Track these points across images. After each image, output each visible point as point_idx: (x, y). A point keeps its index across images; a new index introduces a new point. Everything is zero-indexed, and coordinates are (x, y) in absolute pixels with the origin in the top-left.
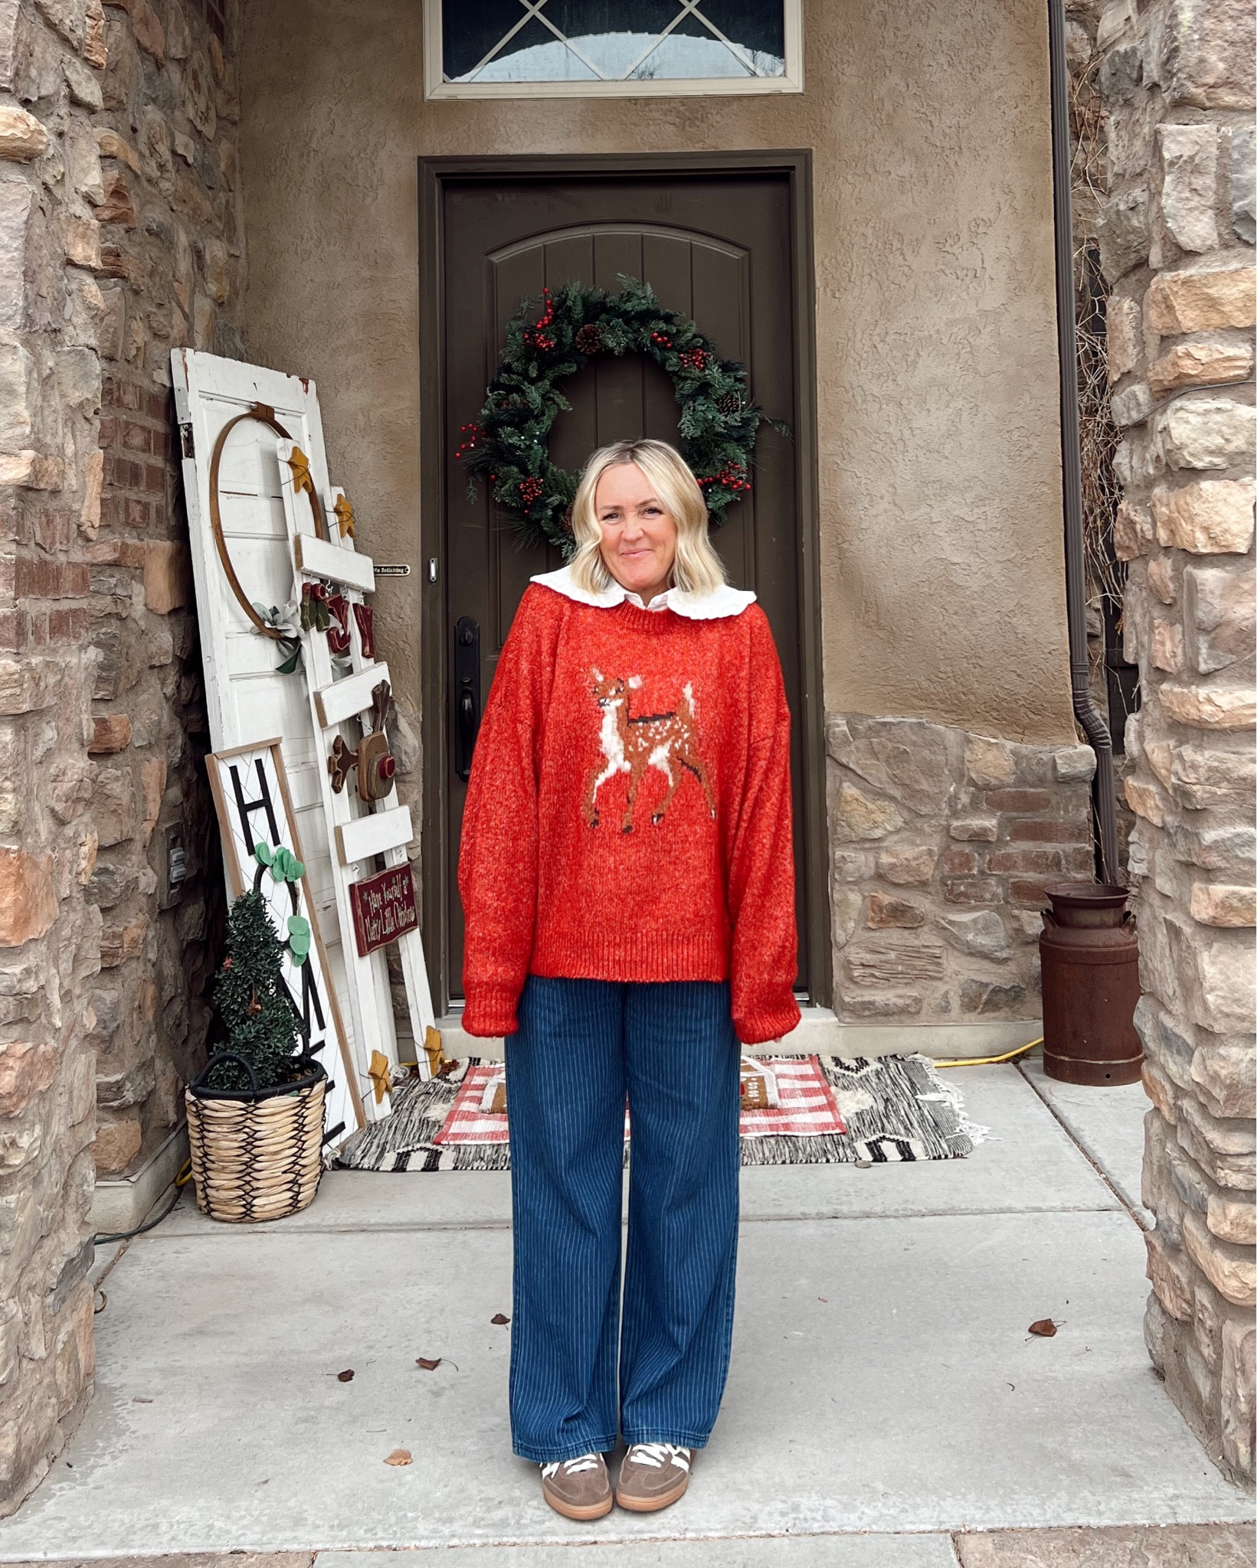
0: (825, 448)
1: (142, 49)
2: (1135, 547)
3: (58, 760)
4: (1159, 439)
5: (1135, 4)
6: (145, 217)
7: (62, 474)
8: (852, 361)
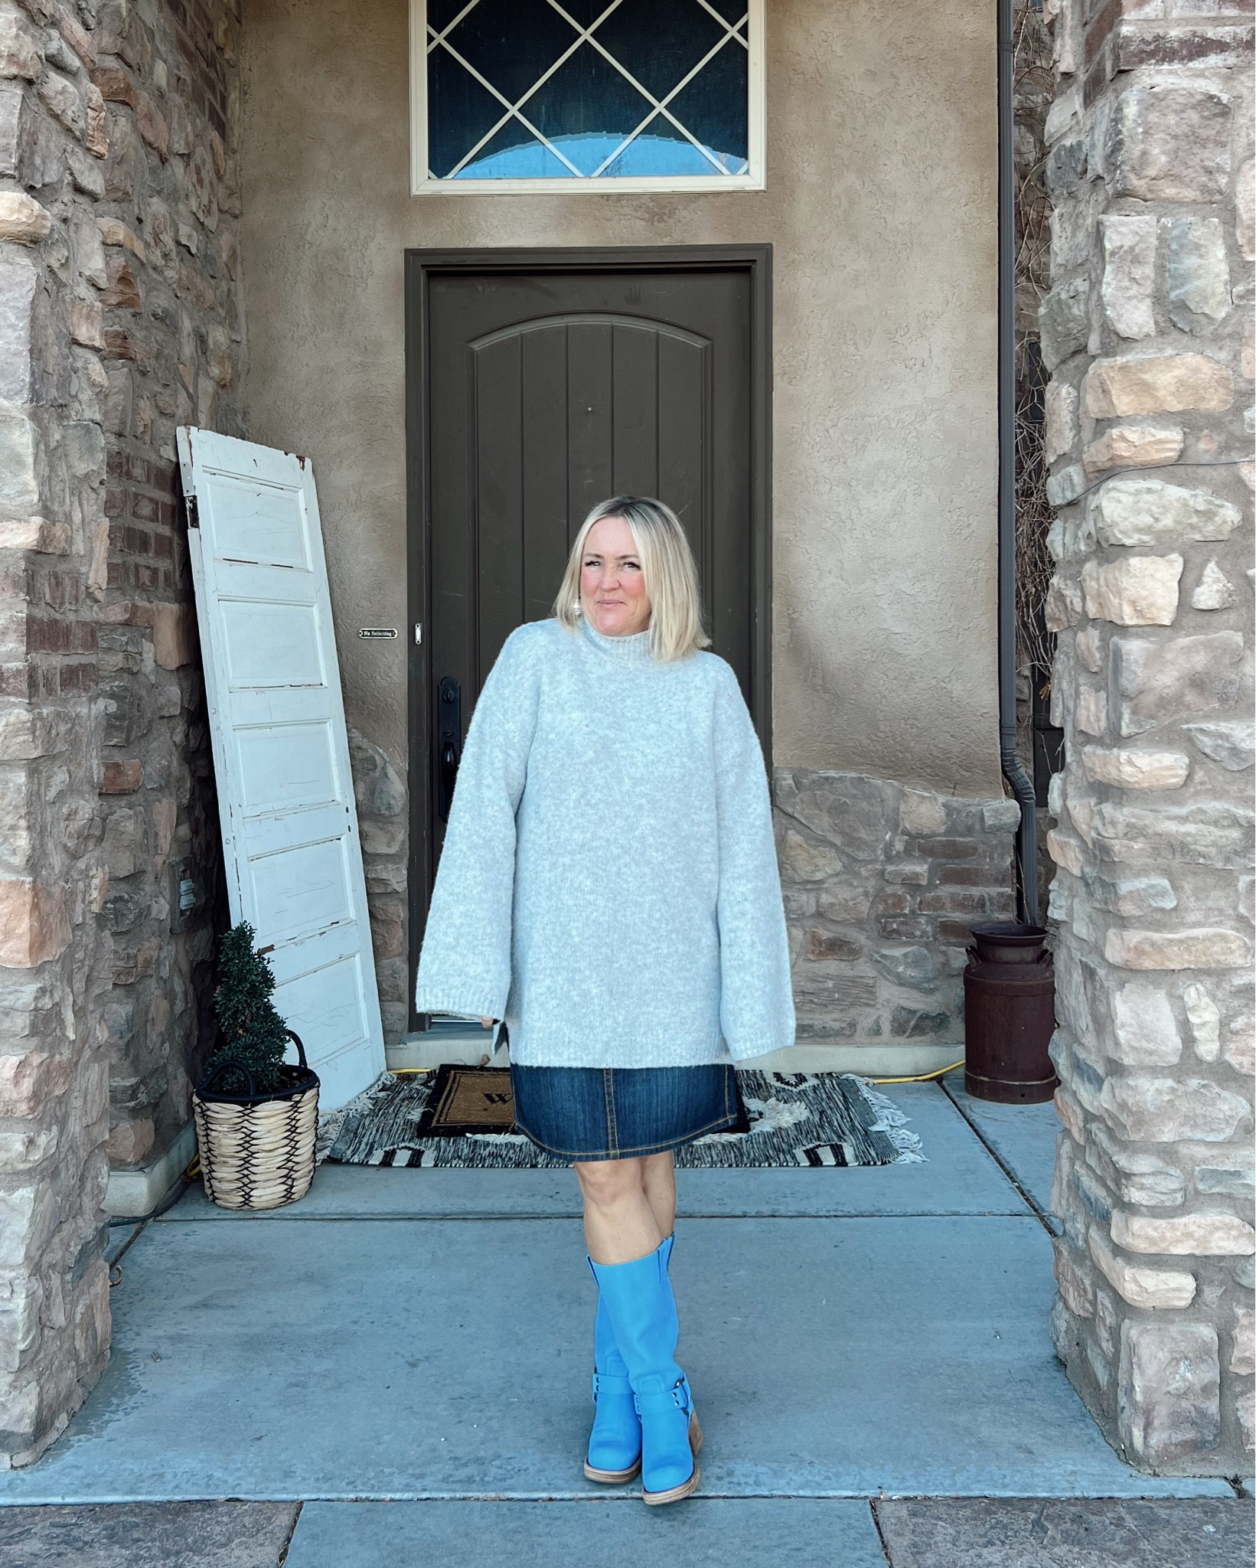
0: (779, 525)
1: (147, 143)
2: (1064, 619)
3: (70, 800)
4: (1090, 517)
5: (1081, 100)
6: (151, 303)
7: (70, 540)
8: (806, 445)
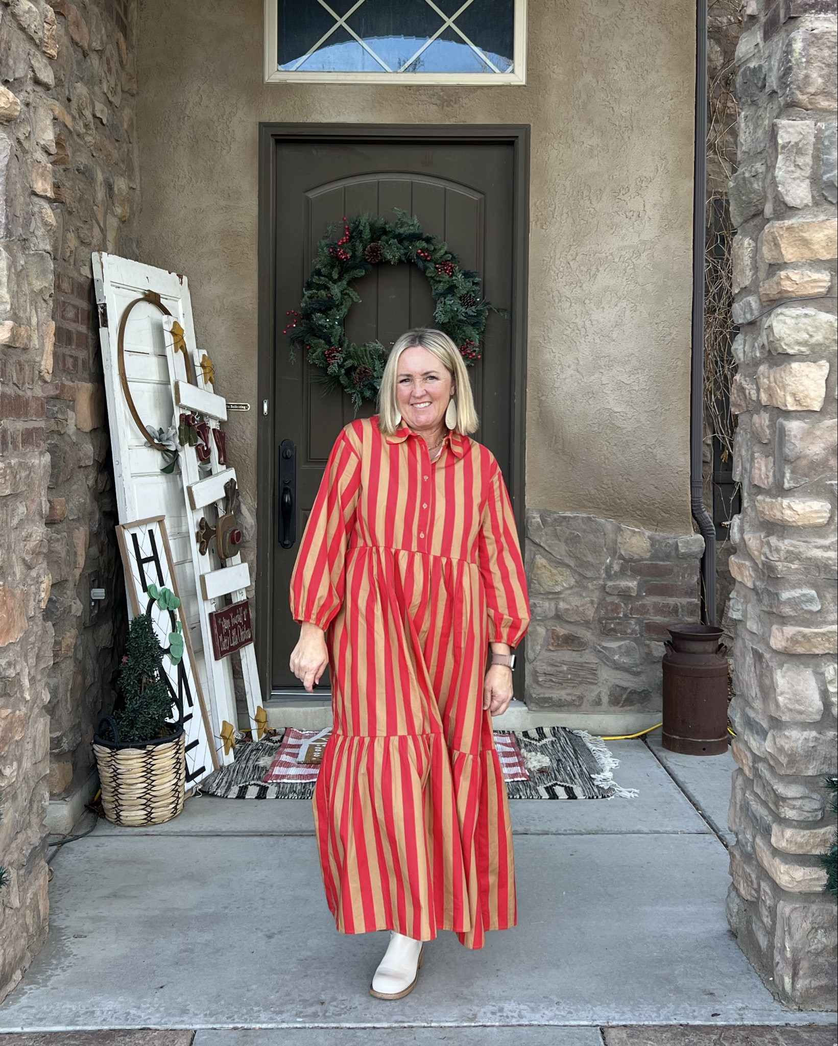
0: (532, 332)
1: (74, 43)
2: (744, 405)
3: (27, 527)
4: (764, 333)
5: (762, 35)
6: (76, 161)
7: (29, 338)
8: (553, 273)
